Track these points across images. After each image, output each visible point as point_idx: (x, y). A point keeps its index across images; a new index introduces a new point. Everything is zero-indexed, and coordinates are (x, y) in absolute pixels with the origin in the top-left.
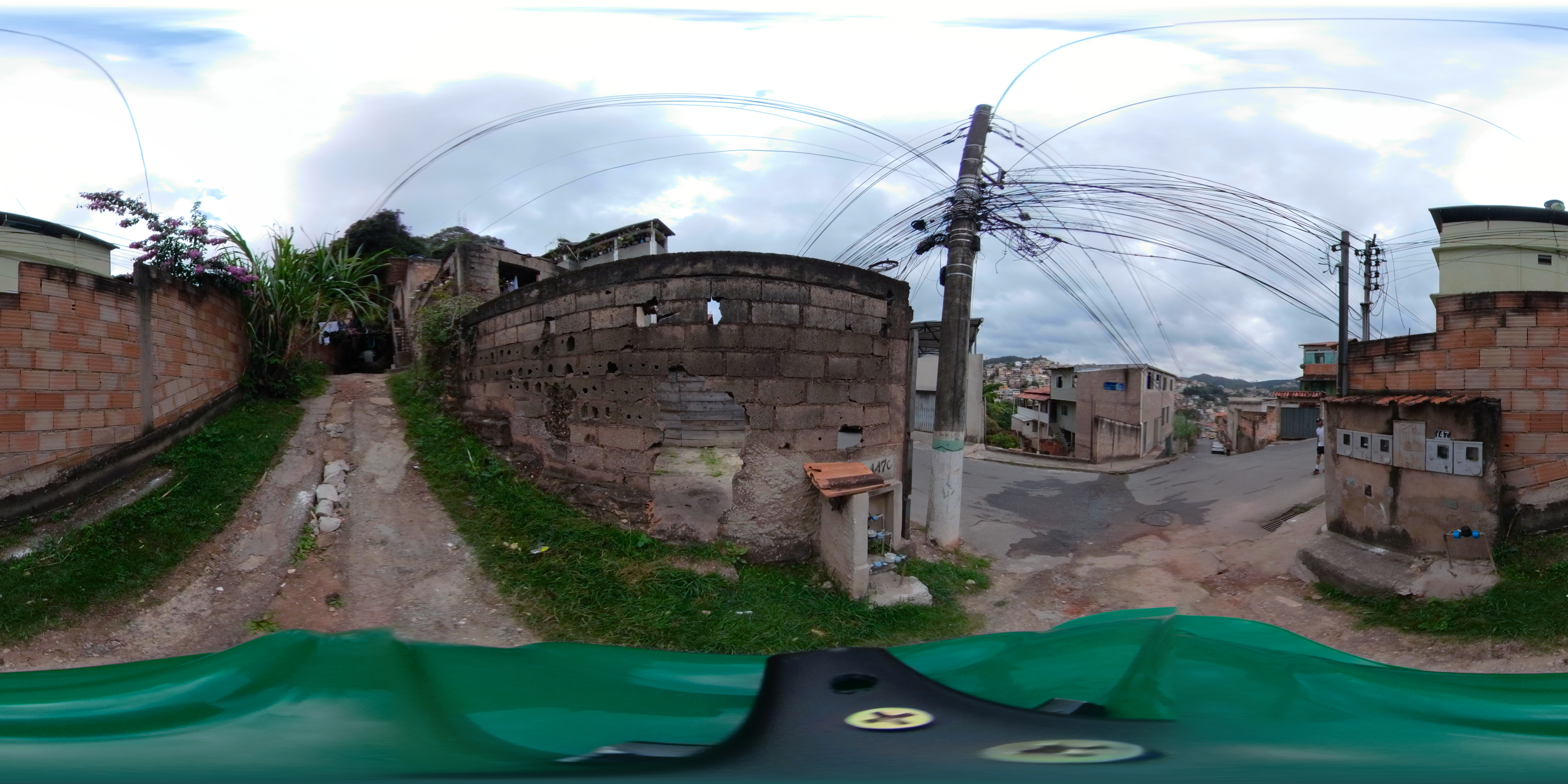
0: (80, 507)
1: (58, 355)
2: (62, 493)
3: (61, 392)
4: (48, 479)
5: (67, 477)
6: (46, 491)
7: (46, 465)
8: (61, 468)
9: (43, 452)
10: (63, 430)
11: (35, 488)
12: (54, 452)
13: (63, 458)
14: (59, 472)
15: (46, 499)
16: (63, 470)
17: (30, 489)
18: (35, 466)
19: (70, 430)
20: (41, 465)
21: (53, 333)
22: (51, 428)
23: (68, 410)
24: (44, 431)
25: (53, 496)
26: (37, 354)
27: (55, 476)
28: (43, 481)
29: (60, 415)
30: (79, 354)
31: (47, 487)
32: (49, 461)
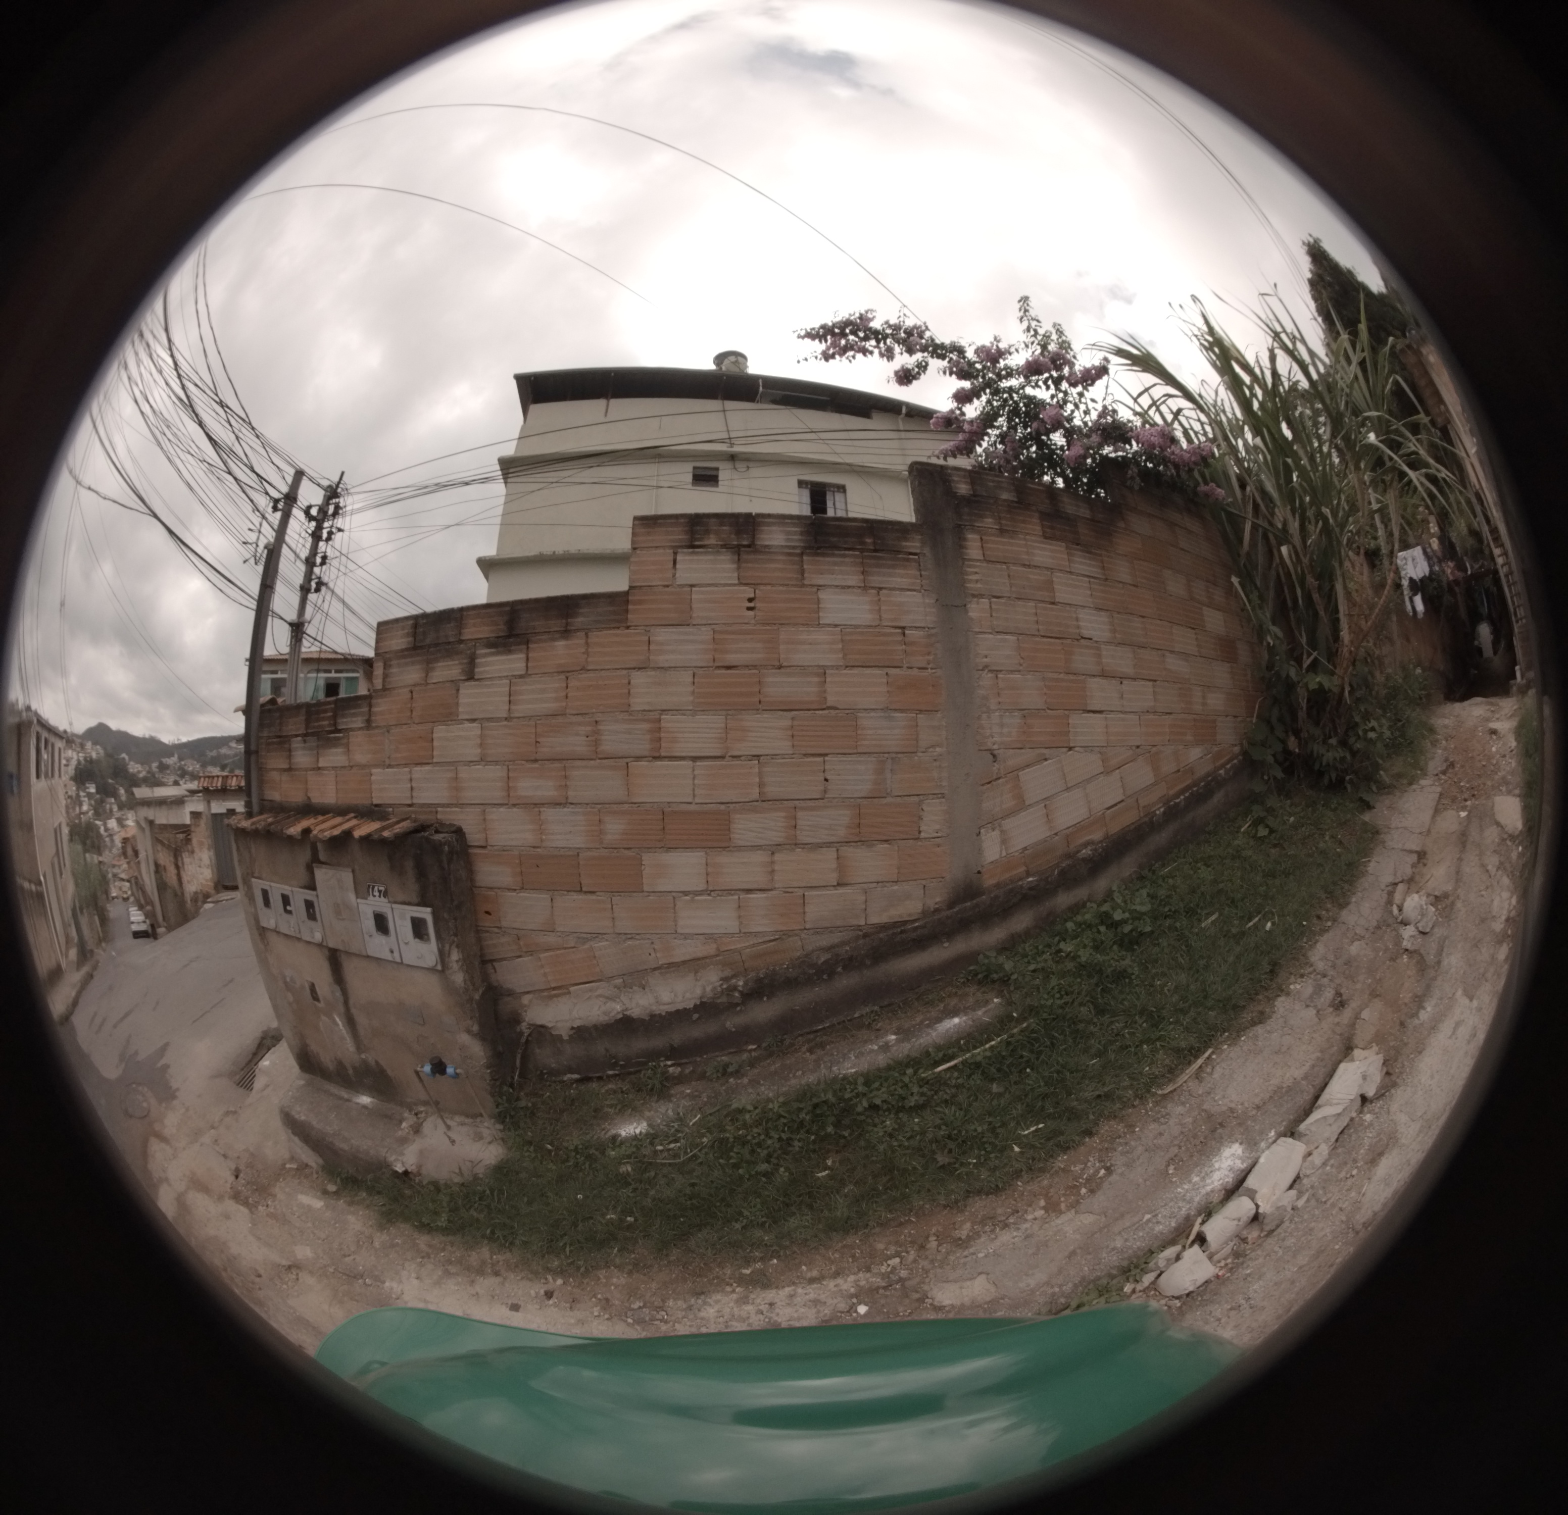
0: (771, 1055)
1: (713, 722)
2: (732, 1022)
3: (723, 807)
4: (699, 992)
5: (741, 993)
6: (696, 1016)
7: (694, 965)
8: (728, 972)
9: (686, 936)
10: (730, 891)
11: (671, 1008)
12: (710, 937)
13: (734, 951)
14: (725, 979)
15: (697, 1032)
16: (733, 976)
17: (663, 1009)
18: (671, 965)
19: (749, 891)
20: (684, 962)
21: (700, 671)
22: (702, 887)
23: (739, 848)
24: (686, 893)
25: (711, 1028)
26: (663, 725)
27: (714, 989)
28: (688, 995)
29: (724, 859)
30: (766, 715)
31: (696, 1008)
32: (700, 955)
